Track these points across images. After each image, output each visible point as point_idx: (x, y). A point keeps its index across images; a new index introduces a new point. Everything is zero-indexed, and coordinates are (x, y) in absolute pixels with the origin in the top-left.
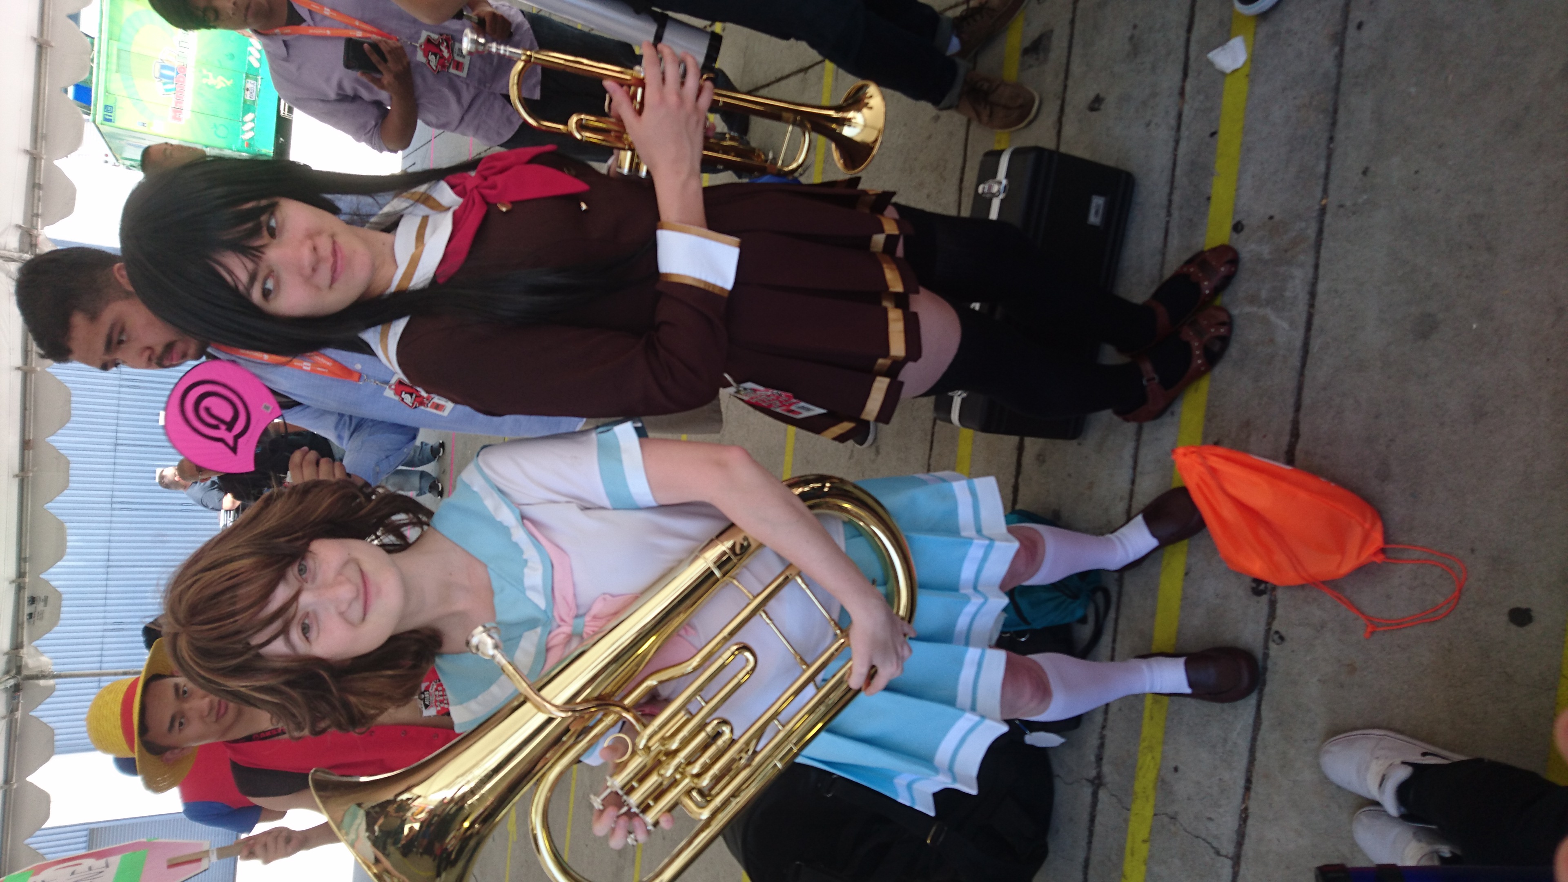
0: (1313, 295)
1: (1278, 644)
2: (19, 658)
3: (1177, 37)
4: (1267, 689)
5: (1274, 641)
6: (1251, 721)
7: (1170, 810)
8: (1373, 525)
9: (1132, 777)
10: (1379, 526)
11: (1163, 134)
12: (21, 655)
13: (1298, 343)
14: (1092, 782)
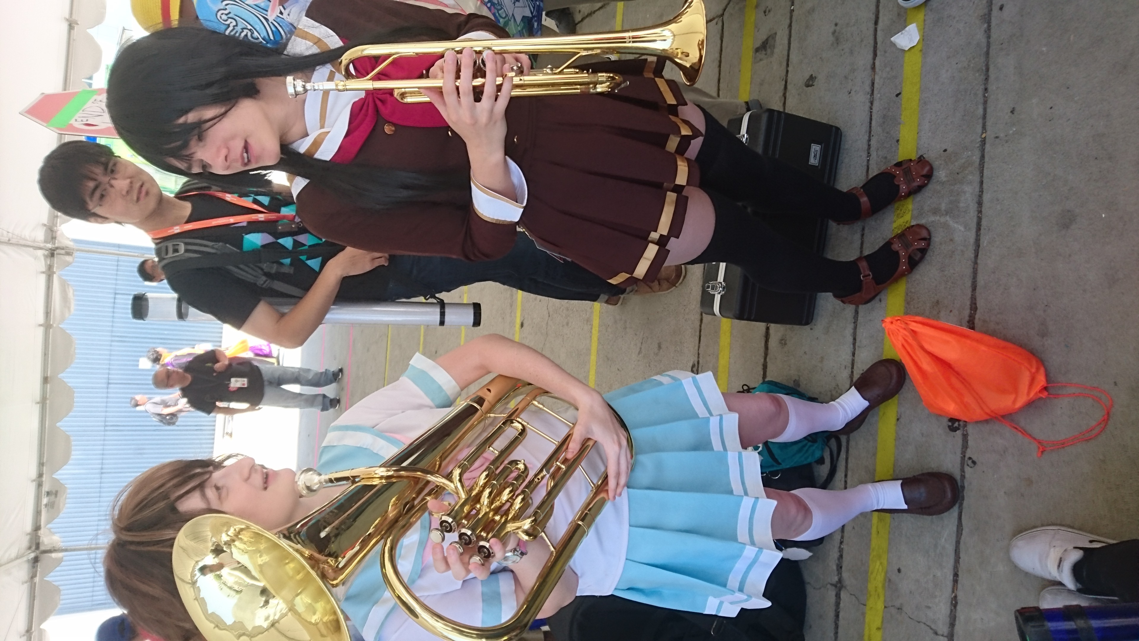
0: (980, 204)
1: (971, 467)
2: (38, 537)
3: (868, 28)
4: (965, 503)
5: (968, 465)
6: (955, 529)
7: (897, 604)
8: (1038, 369)
9: (866, 580)
10: (1042, 371)
11: (861, 98)
12: (39, 535)
13: (972, 240)
14: (835, 586)
